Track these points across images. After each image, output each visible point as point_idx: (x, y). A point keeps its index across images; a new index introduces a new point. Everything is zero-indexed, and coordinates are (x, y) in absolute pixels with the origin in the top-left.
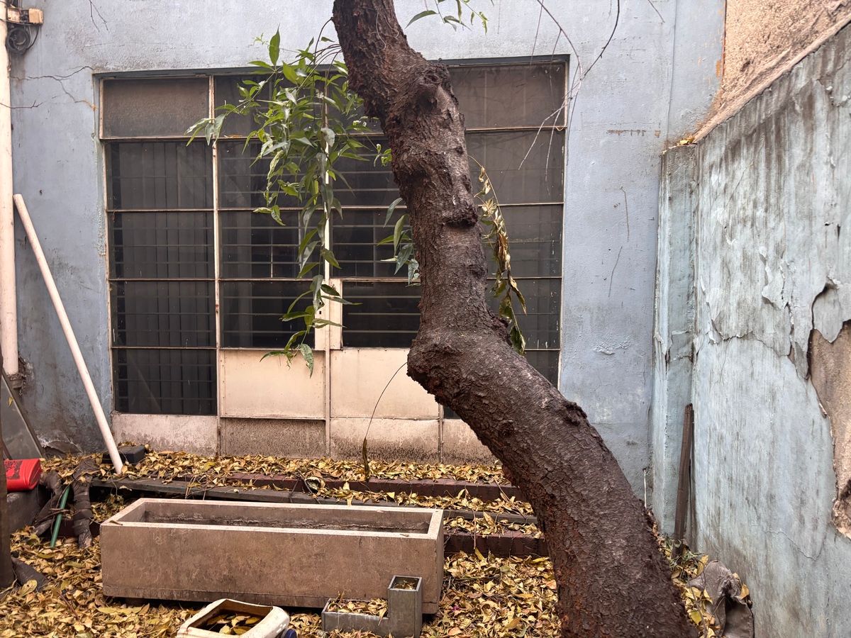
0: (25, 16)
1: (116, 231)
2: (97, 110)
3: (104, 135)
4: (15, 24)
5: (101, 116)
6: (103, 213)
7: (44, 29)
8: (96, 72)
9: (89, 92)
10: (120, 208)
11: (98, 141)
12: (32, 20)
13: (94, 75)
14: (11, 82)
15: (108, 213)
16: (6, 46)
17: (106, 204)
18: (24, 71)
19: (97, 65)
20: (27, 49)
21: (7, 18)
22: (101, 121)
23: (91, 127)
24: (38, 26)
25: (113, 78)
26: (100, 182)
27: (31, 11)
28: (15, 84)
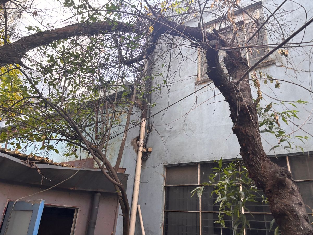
0: (147, 150)
1: (166, 219)
2: (164, 177)
3: (165, 185)
4: (145, 152)
5: (165, 179)
6: (163, 212)
7: (152, 153)
8: (165, 165)
9: (162, 171)
10: (168, 210)
11: (164, 187)
12: (149, 151)
13: (164, 166)
14: (141, 169)
15: (164, 212)
16: (142, 159)
17: (164, 209)
18: (145, 165)
19: (165, 162)
20: (147, 159)
21: (143, 151)
22: (165, 180)
23: (162, 182)
24: (150, 152)
25: (169, 166)
26: (163, 201)
27: (149, 148)
28: (142, 169)
